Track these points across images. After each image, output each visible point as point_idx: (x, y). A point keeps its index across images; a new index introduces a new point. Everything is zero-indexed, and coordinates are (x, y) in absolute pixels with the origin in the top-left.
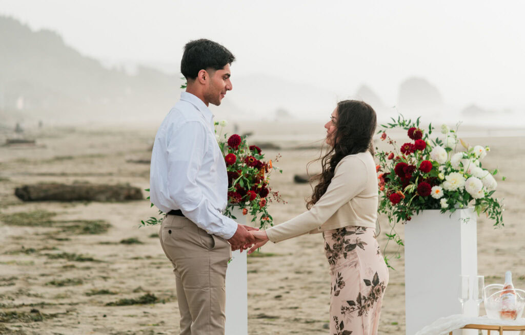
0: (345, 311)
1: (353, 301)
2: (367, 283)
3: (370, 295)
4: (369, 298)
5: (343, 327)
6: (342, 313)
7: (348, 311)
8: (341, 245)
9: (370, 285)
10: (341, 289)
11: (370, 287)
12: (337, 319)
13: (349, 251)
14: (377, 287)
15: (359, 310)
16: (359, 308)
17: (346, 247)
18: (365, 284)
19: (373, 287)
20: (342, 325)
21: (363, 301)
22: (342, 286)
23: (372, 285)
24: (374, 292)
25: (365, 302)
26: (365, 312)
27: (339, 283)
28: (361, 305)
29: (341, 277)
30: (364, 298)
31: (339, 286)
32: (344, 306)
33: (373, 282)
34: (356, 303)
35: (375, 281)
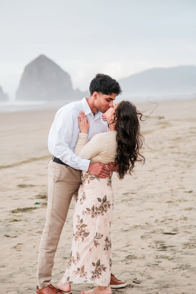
0: (84, 213)
1: (89, 209)
2: (99, 200)
3: (100, 207)
4: (99, 209)
5: (83, 222)
6: (83, 214)
7: (86, 214)
8: (88, 175)
9: (101, 201)
10: (84, 201)
11: (101, 202)
12: (79, 217)
13: (91, 180)
14: (105, 203)
15: (92, 214)
16: (93, 213)
17: (90, 177)
18: (98, 200)
19: (102, 203)
20: (82, 221)
21: (95, 210)
22: (85, 199)
23: (102, 201)
24: (103, 206)
25: (97, 210)
26: (96, 216)
27: (84, 197)
28: (94, 212)
29: (85, 194)
30: (97, 208)
31: (83, 199)
32: (85, 211)
33: (103, 200)
34: (91, 210)
35: (104, 200)
